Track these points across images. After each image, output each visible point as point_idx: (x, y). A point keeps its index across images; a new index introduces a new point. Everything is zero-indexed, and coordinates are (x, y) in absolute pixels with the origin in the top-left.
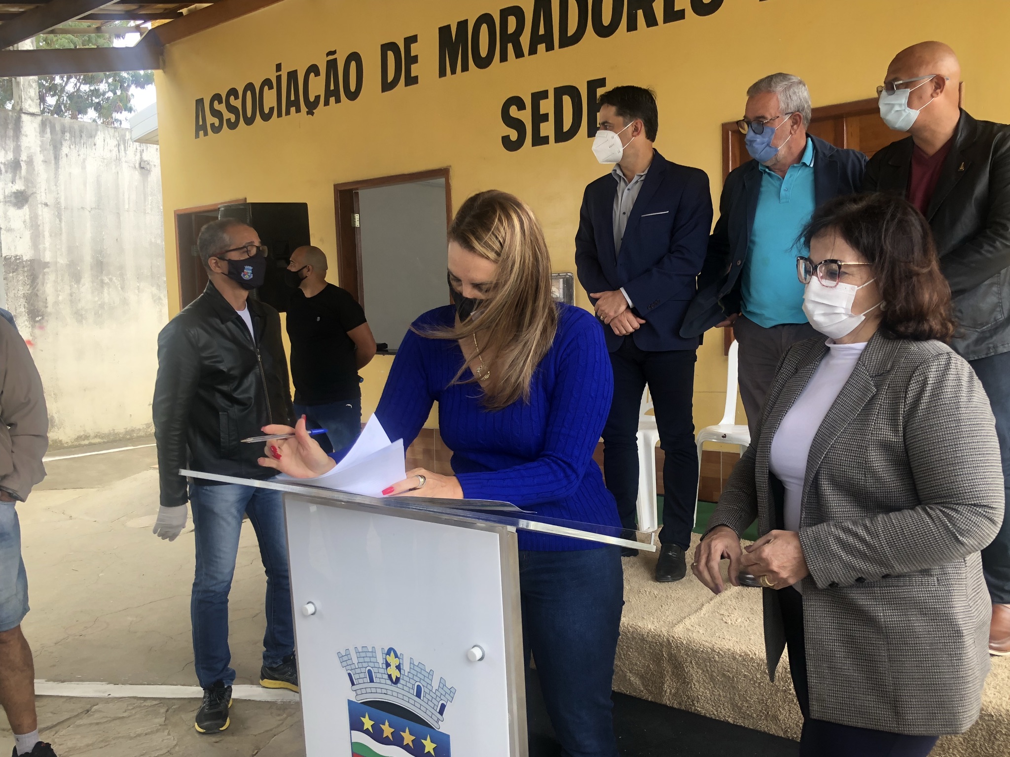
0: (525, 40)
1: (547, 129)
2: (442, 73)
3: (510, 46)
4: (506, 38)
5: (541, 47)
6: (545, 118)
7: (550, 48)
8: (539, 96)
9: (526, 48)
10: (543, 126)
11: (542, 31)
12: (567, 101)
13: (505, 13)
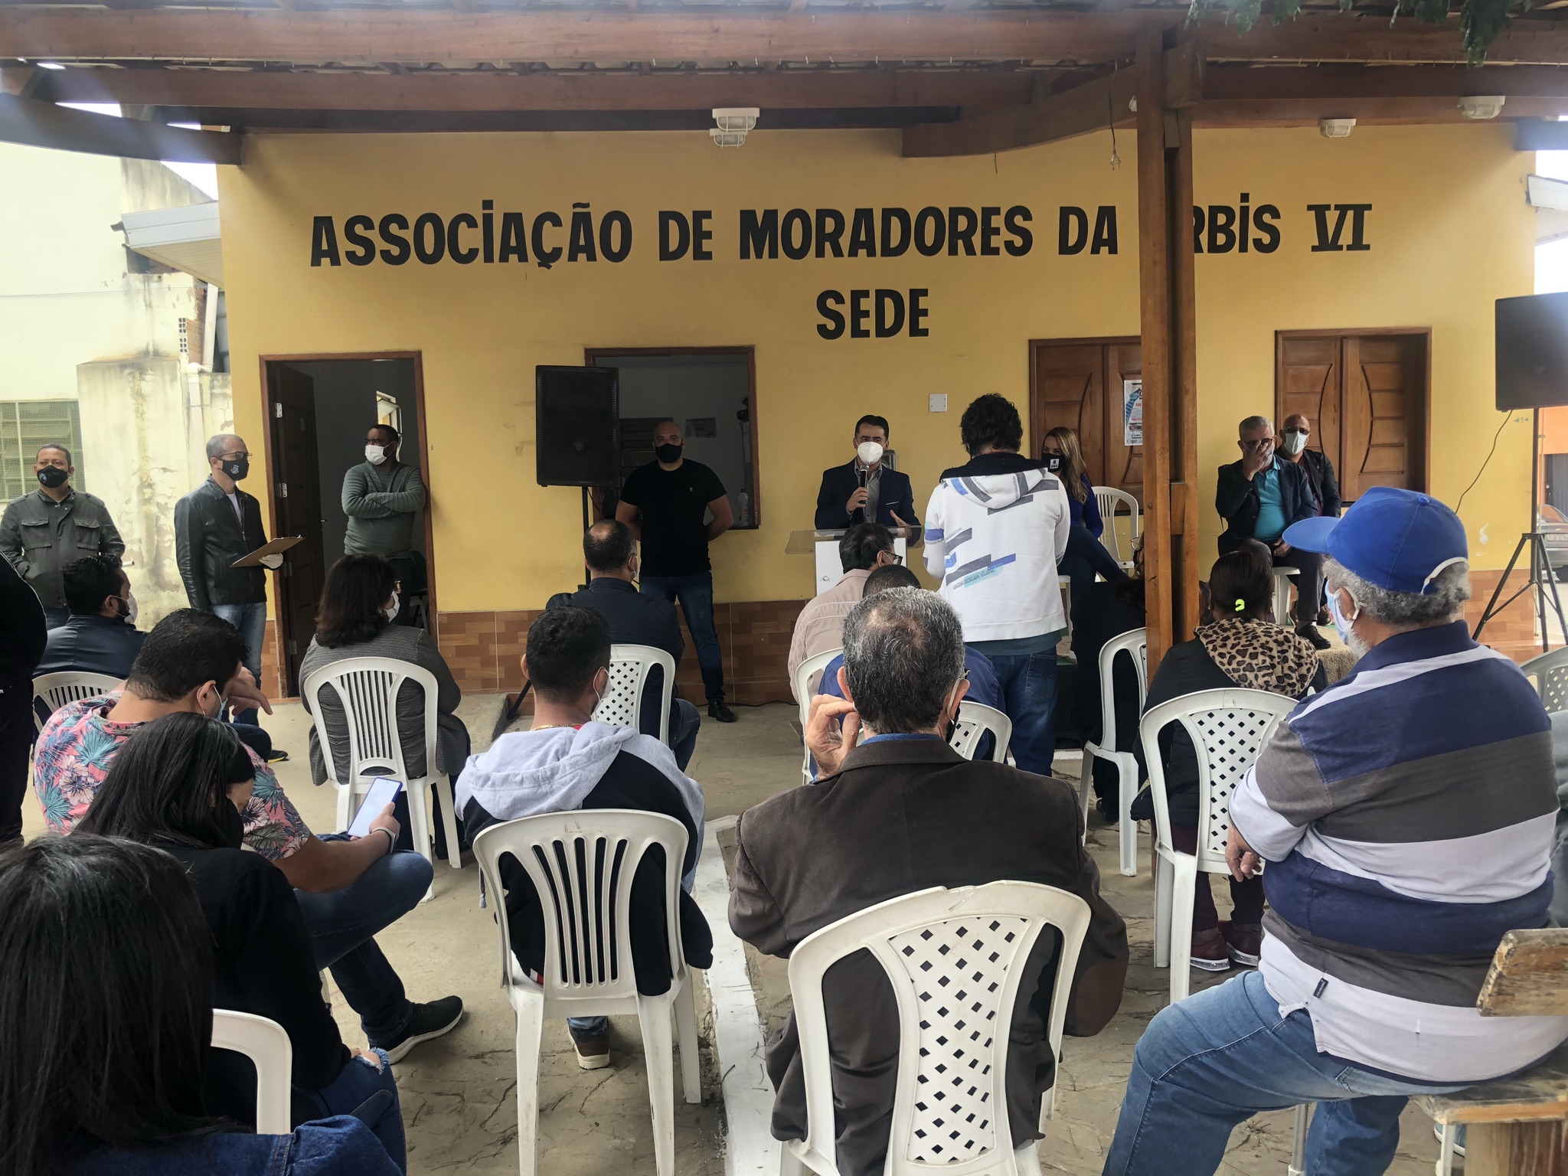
0: (845, 241)
1: (868, 324)
2: (745, 254)
3: (827, 245)
4: (822, 237)
5: (862, 252)
6: (866, 314)
7: (871, 253)
8: (858, 295)
9: (845, 249)
10: (863, 321)
11: (863, 237)
12: (889, 303)
13: (822, 214)
